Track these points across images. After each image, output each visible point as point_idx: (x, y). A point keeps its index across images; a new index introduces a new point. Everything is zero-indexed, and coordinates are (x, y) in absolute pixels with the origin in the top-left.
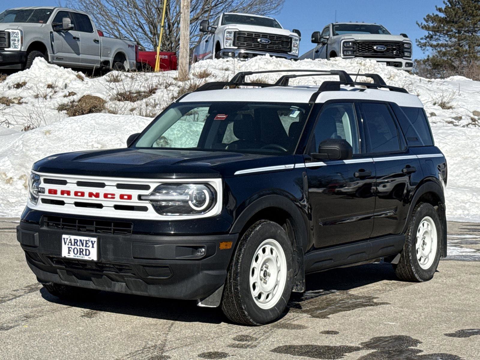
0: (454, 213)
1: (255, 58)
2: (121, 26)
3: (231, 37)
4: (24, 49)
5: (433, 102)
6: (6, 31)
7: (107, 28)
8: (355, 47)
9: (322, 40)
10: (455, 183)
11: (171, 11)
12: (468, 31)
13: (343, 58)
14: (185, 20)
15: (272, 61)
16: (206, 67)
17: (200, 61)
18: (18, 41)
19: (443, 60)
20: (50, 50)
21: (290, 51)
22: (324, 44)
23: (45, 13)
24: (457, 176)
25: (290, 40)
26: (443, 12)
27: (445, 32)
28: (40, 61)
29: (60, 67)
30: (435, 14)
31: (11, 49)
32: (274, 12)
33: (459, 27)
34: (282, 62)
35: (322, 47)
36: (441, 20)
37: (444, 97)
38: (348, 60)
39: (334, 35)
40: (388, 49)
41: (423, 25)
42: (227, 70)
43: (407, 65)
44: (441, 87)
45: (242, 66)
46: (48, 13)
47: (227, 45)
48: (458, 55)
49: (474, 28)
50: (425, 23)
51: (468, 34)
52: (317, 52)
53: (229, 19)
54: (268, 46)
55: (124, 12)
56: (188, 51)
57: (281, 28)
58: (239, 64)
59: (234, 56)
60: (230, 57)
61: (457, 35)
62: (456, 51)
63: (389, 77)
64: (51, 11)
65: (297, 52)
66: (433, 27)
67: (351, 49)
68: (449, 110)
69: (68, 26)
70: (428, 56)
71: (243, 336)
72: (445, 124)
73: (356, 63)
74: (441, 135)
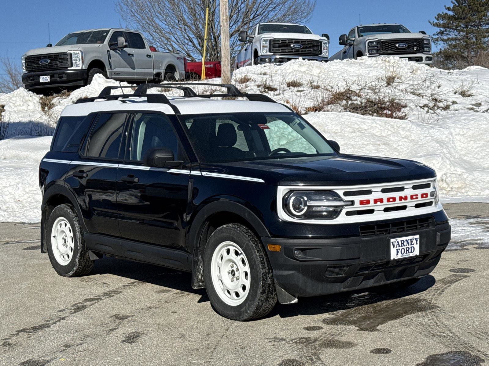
0: (482, 193)
1: (290, 62)
2: (173, 41)
3: (267, 45)
4: (85, 67)
5: (454, 92)
6: (68, 52)
7: (162, 43)
8: (379, 46)
9: (349, 41)
10: (480, 165)
11: (216, 26)
12: (474, 26)
13: (369, 57)
14: (225, 32)
15: (305, 63)
16: (246, 73)
17: (241, 68)
18: (79, 60)
19: (454, 52)
20: (108, 66)
21: (321, 54)
22: (351, 45)
23: (102, 34)
24: (481, 158)
25: (320, 44)
26: (451, 10)
27: (454, 28)
28: (99, 77)
29: (117, 81)
30: (444, 13)
31: (73, 68)
32: (304, 20)
33: (467, 23)
34: (314, 64)
35: (350, 48)
36: (450, 18)
37: (464, 86)
38: (374, 59)
39: (359, 36)
40: (409, 46)
41: (435, 23)
42: (265, 74)
43: (427, 59)
44: (461, 77)
45: (278, 70)
46: (105, 34)
47: (263, 52)
48: (467, 47)
49: (480, 22)
50: (436, 21)
51: (474, 28)
52: (345, 52)
53: (265, 29)
54: (300, 51)
55: (175, 29)
56: (229, 59)
57: (311, 33)
58: (276, 68)
59: (270, 62)
60: (267, 62)
61: (465, 29)
62: (465, 43)
63: (411, 71)
64: (107, 32)
65: (327, 54)
66: (444, 24)
67: (376, 48)
68: (468, 98)
69: (123, 44)
70: (441, 49)
71: (289, 360)
72: (466, 111)
73: (381, 60)
74: (464, 122)
